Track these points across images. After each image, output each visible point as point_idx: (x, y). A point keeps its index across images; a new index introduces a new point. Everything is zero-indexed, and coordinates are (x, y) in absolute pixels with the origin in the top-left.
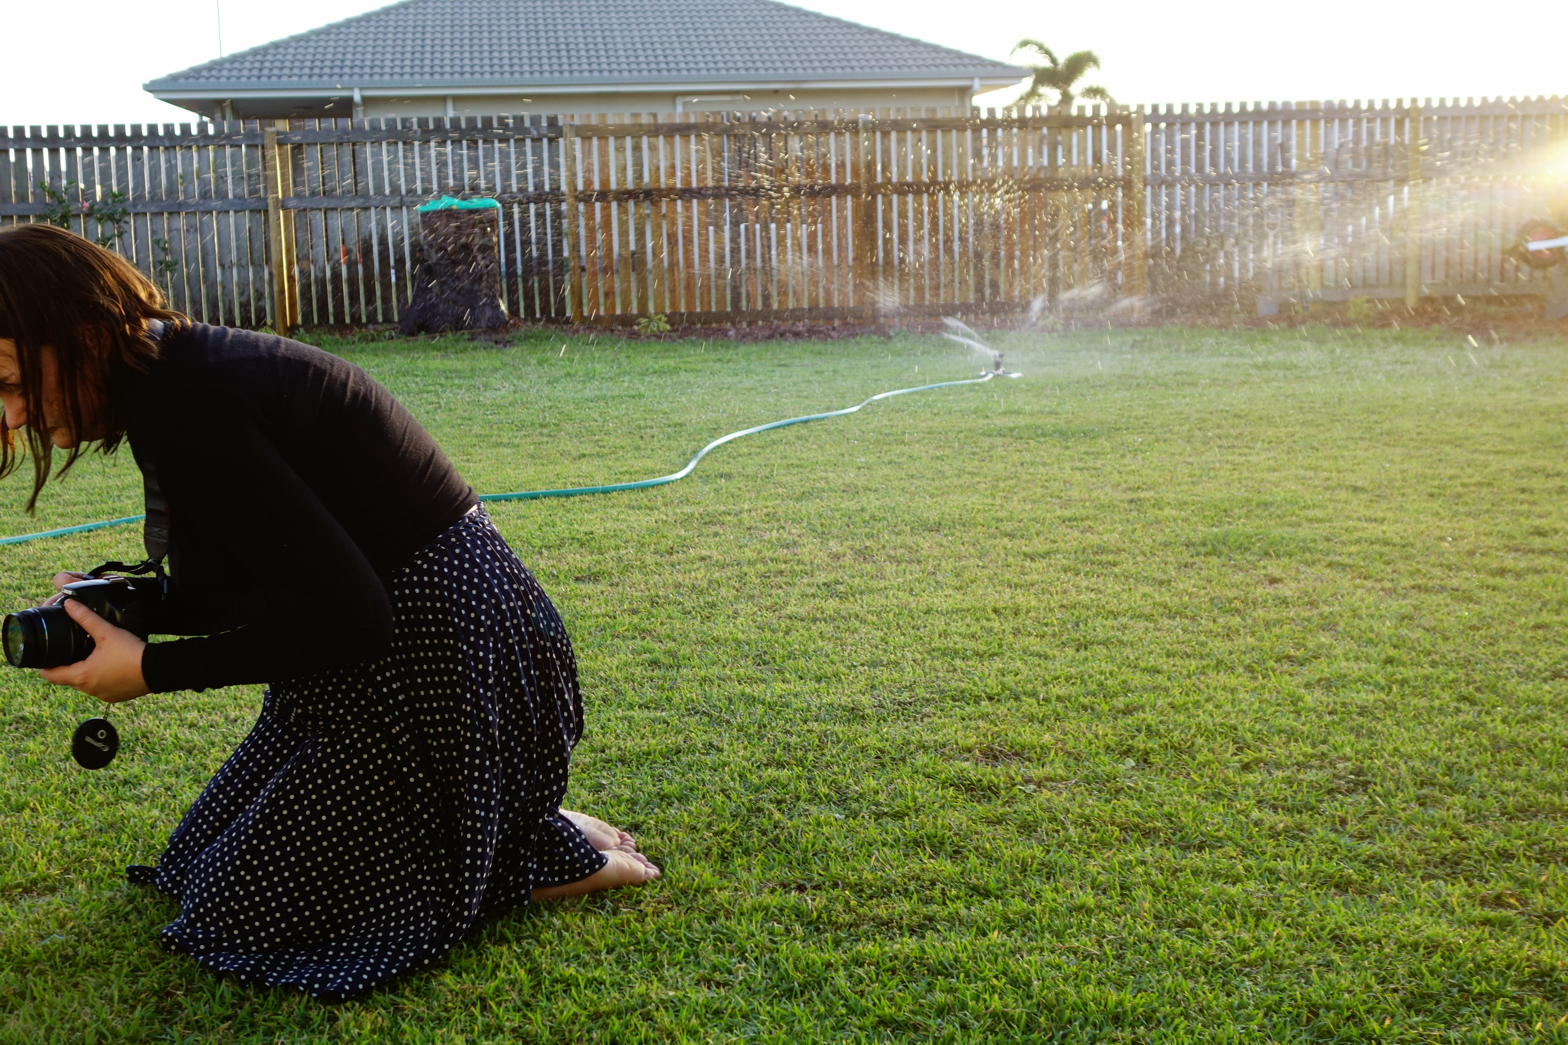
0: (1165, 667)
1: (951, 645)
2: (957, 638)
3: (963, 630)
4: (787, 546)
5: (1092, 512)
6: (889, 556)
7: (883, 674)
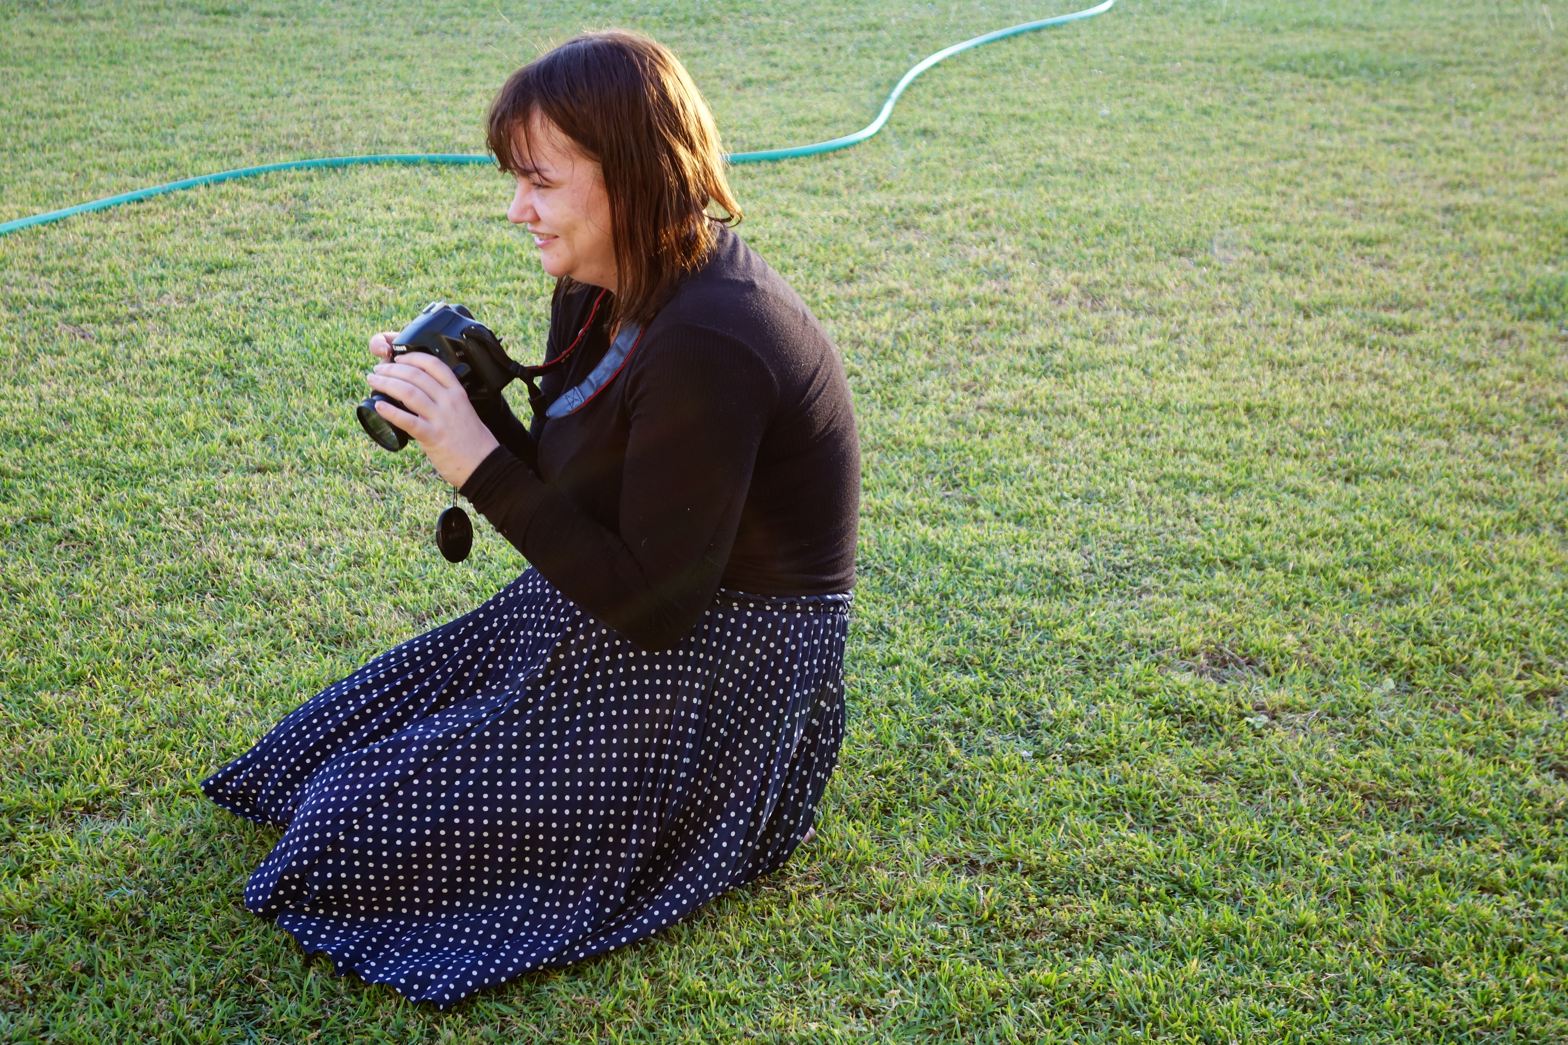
0: (1452, 521)
1: (1188, 470)
2: (1195, 458)
3: (1204, 445)
4: (995, 275)
5: (1392, 228)
6: (1124, 300)
7: (1097, 514)
